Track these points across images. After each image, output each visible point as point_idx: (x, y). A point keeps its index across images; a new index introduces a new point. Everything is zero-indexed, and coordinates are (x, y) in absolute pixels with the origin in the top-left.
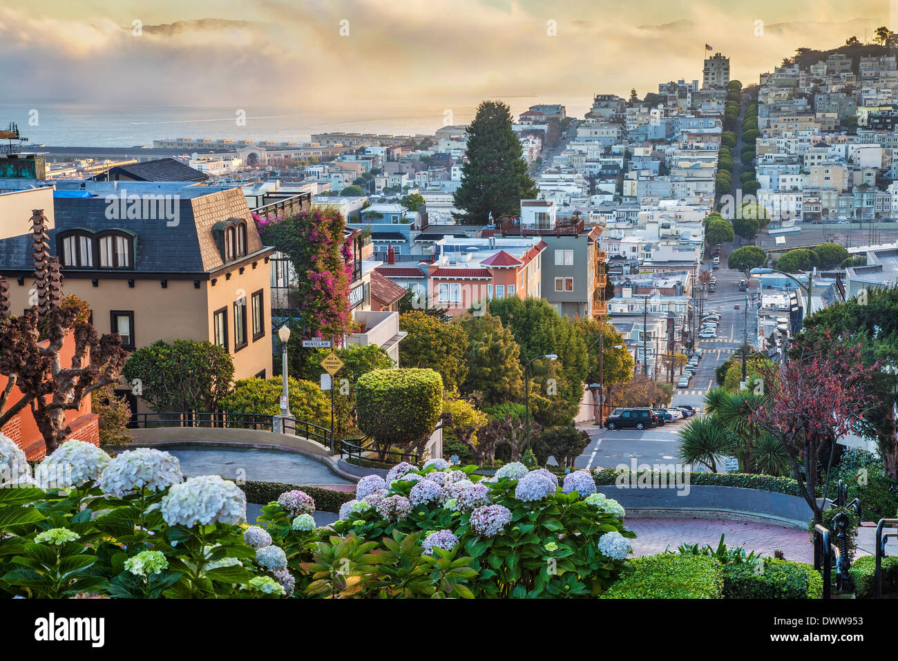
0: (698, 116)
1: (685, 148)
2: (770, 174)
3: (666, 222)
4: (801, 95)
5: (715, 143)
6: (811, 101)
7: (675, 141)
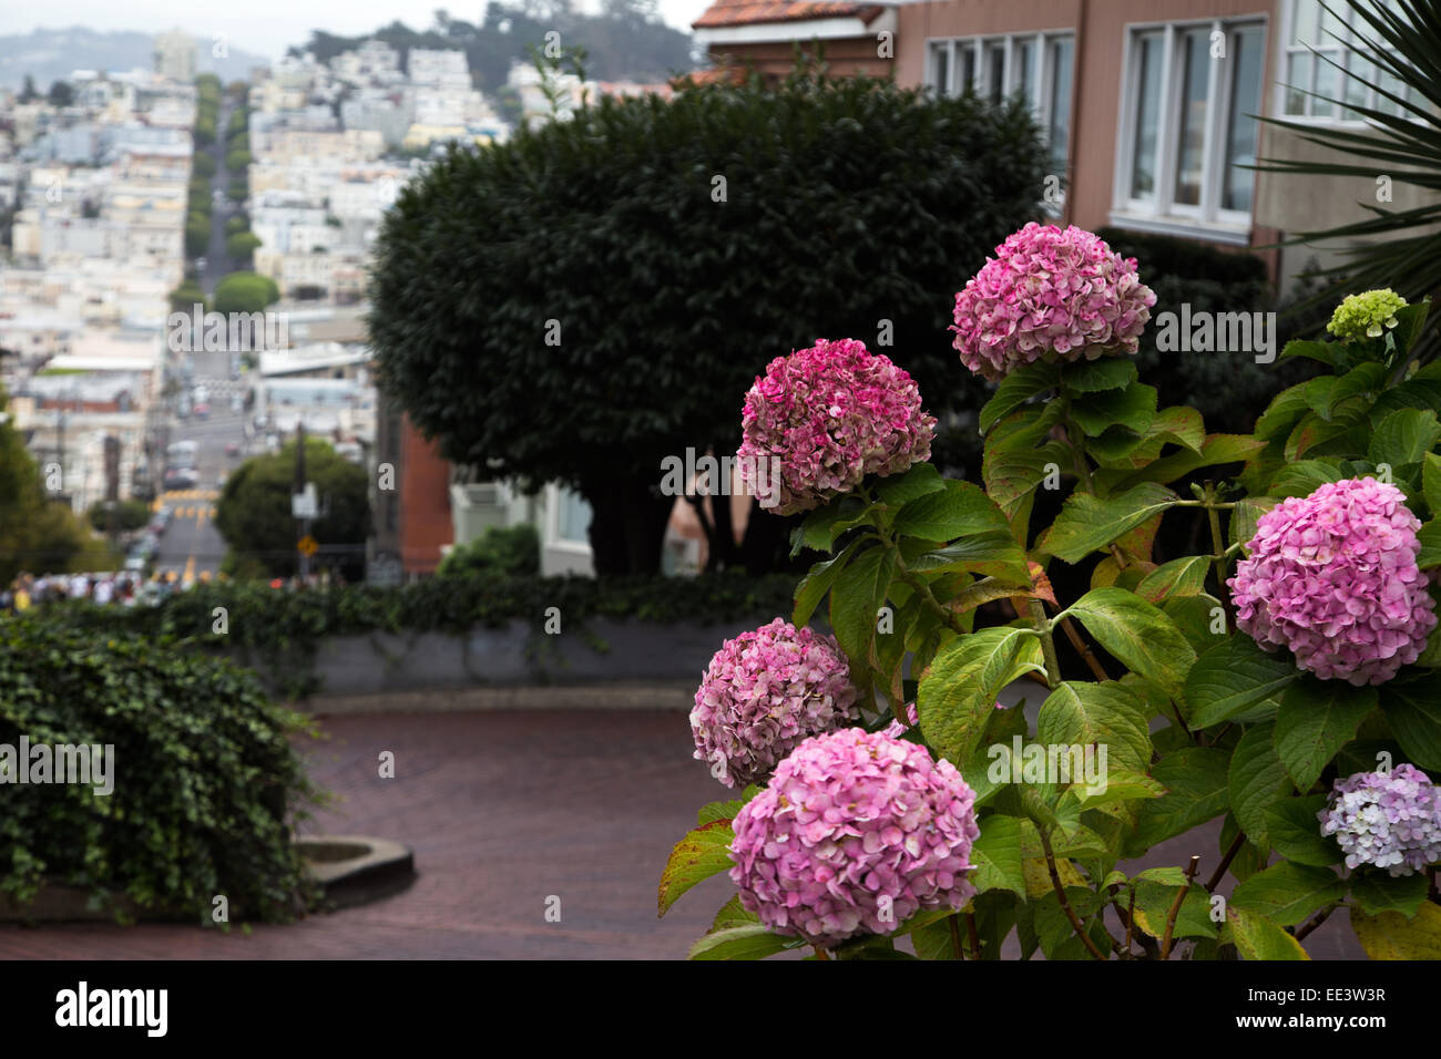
0: (147, 123)
1: (126, 176)
2: (276, 222)
3: (96, 294)
4: (320, 102)
5: (183, 172)
6: (336, 109)
7: (109, 163)
